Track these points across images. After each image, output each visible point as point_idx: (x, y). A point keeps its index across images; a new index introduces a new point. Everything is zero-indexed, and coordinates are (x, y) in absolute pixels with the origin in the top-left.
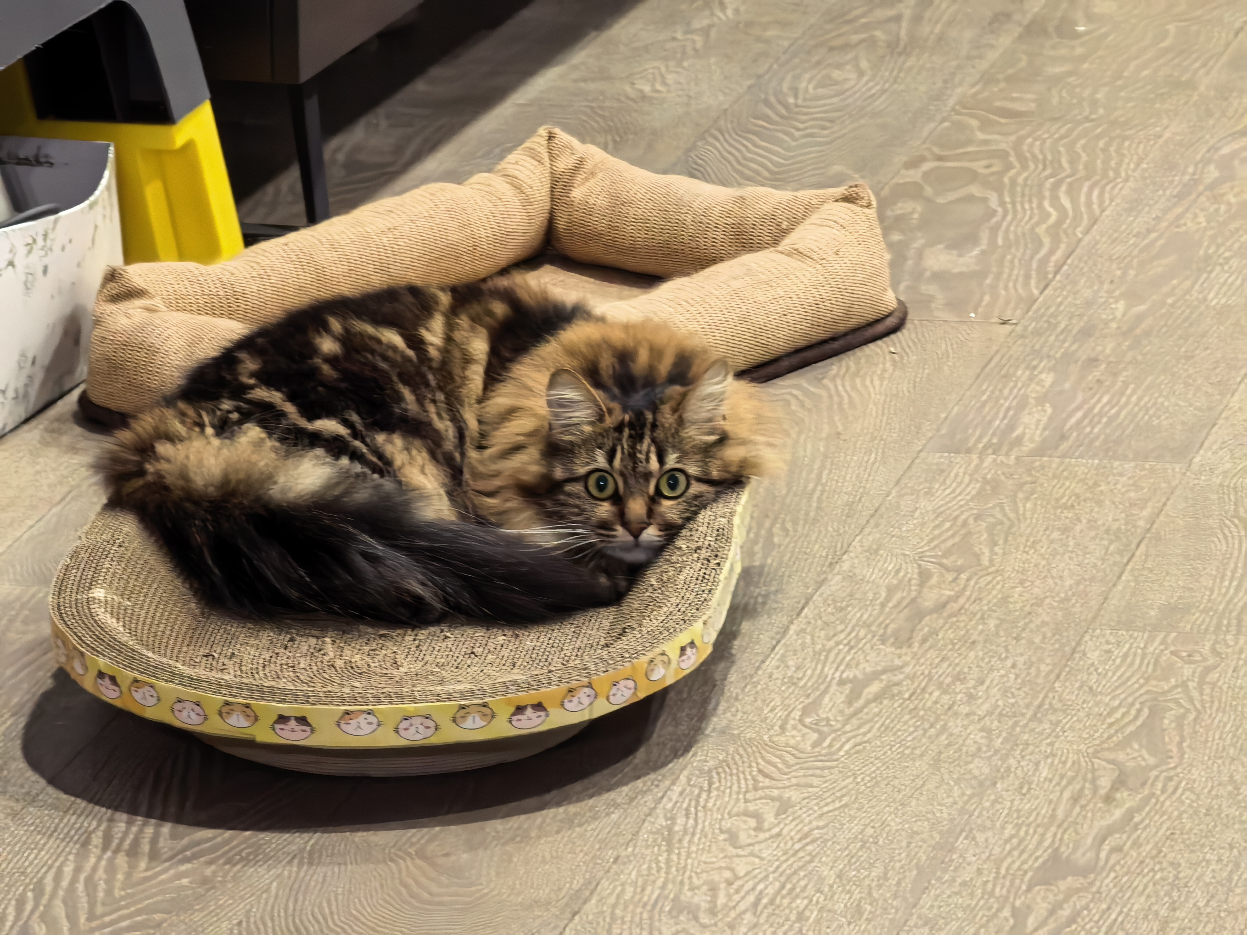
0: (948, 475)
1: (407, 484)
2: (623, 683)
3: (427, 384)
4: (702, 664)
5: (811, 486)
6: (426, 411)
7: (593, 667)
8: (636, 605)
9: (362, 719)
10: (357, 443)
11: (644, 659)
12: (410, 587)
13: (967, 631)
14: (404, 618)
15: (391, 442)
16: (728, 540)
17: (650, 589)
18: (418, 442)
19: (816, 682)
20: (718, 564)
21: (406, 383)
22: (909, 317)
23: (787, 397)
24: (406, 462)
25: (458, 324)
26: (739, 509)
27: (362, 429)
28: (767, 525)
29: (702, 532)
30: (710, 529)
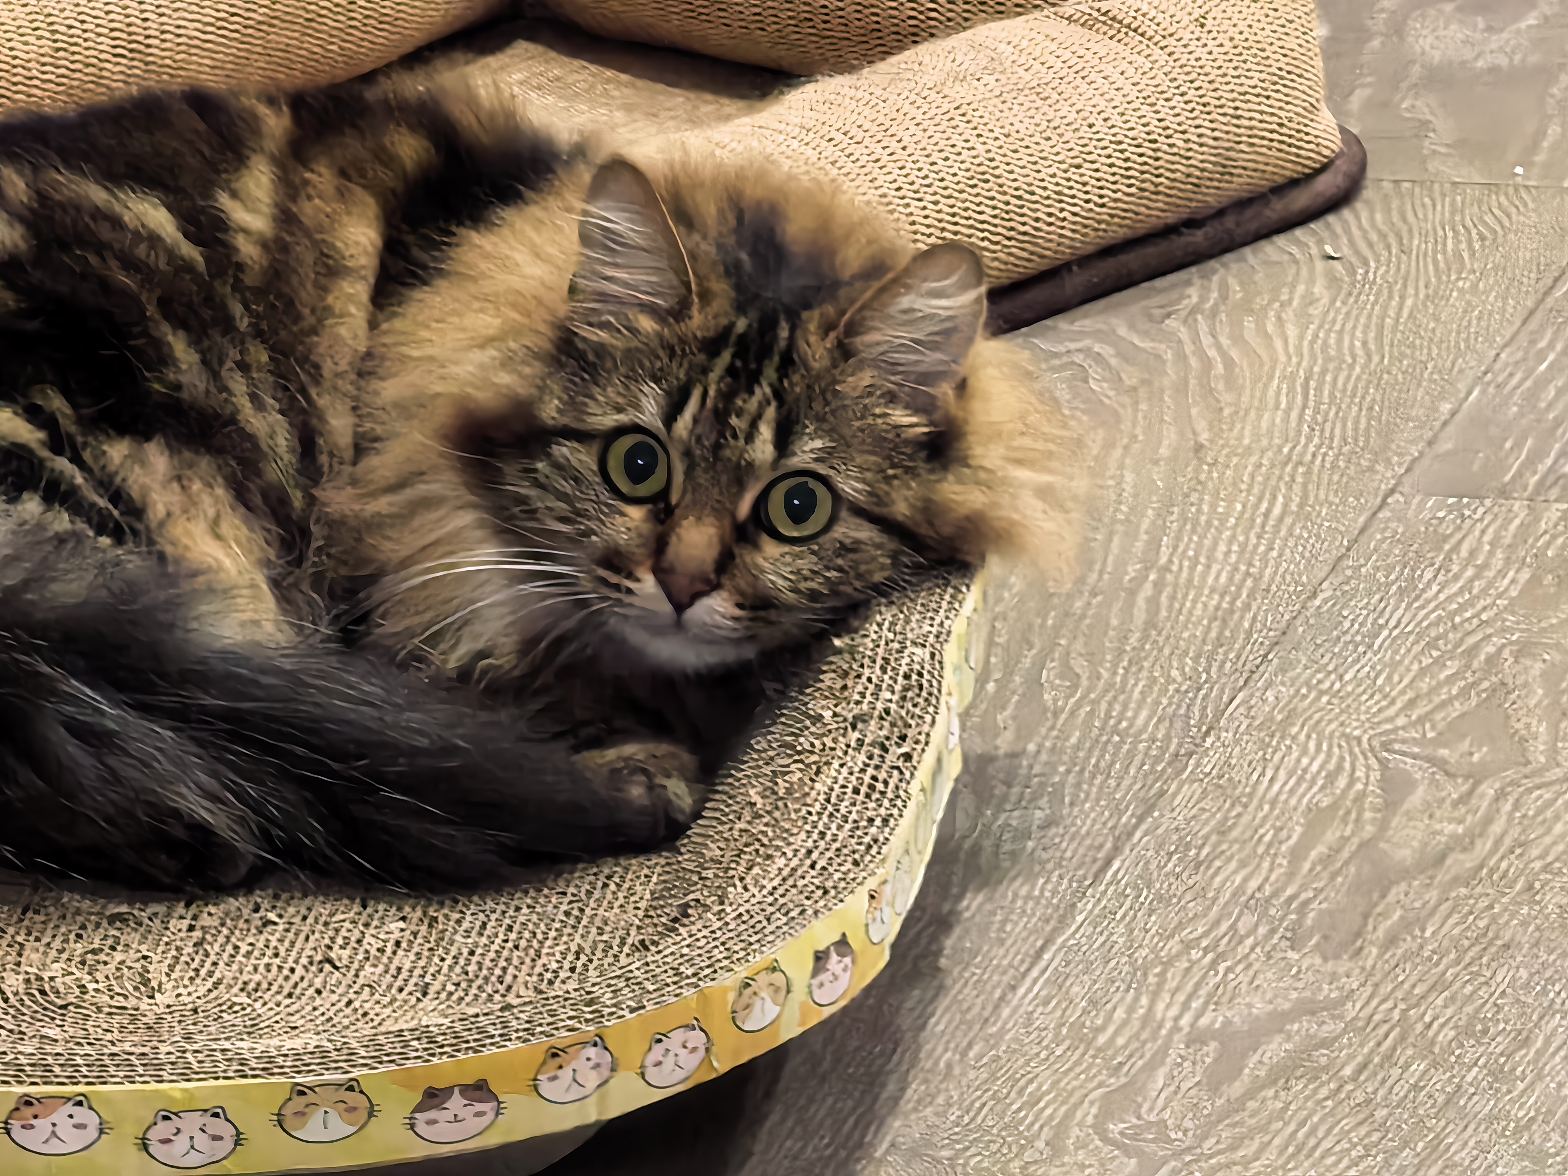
0: (1456, 548)
1: (177, 561)
2: (678, 1036)
3: (227, 325)
4: (868, 990)
5: (1133, 569)
6: (225, 389)
7: (607, 998)
8: (713, 851)
9: (60, 1115)
10: (63, 464)
11: (728, 981)
12: (181, 804)
13: (1494, 919)
14: (167, 880)
15: (143, 463)
16: (932, 699)
17: (747, 815)
18: (205, 463)
19: (1137, 1036)
20: (908, 757)
21: (180, 323)
22: (1371, 173)
23: (1078, 358)
24: (176, 510)
25: (306, 183)
26: (958, 626)
27: (73, 429)
28: (1027, 662)
29: (869, 680)
30: (890, 673)
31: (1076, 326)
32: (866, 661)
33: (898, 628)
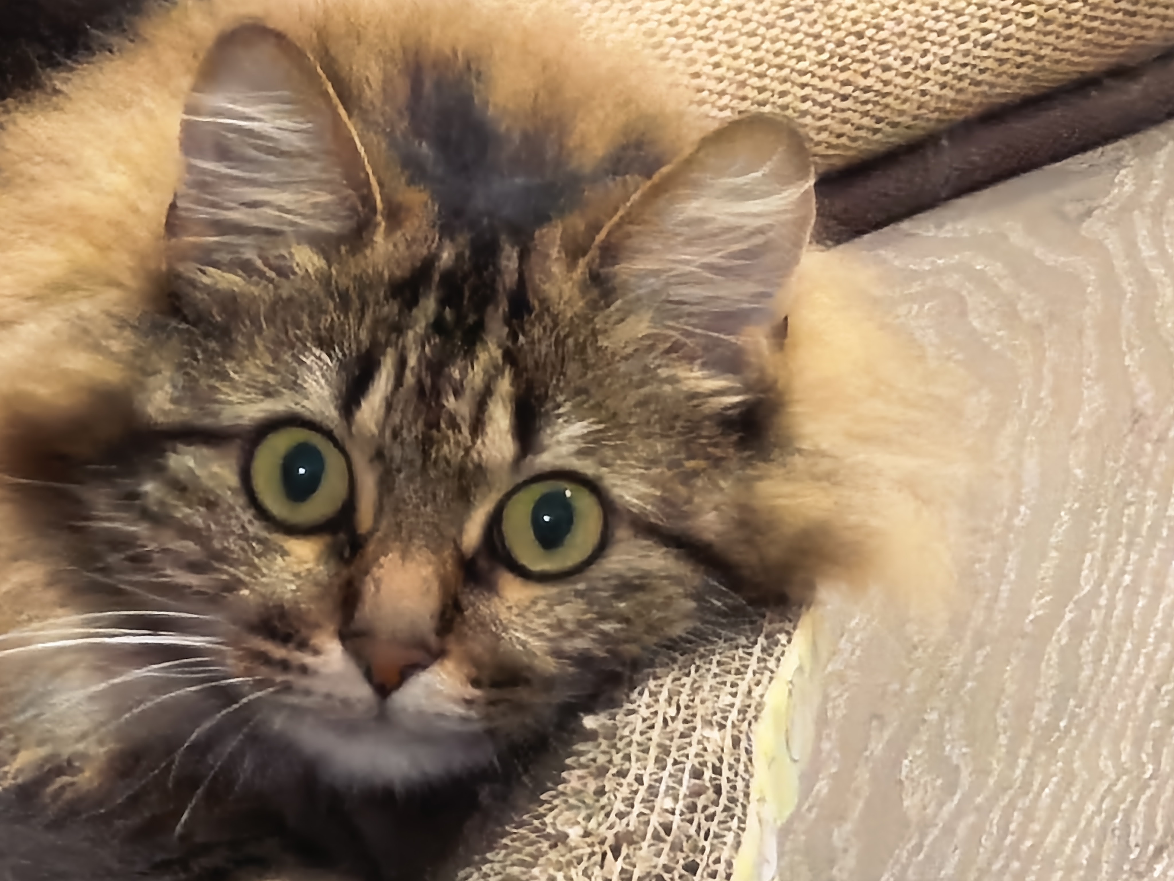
5: (1038, 605)
16: (736, 809)
26: (774, 695)
28: (877, 747)
29: (639, 780)
30: (670, 768)
31: (947, 232)
32: (634, 750)
33: (684, 699)
